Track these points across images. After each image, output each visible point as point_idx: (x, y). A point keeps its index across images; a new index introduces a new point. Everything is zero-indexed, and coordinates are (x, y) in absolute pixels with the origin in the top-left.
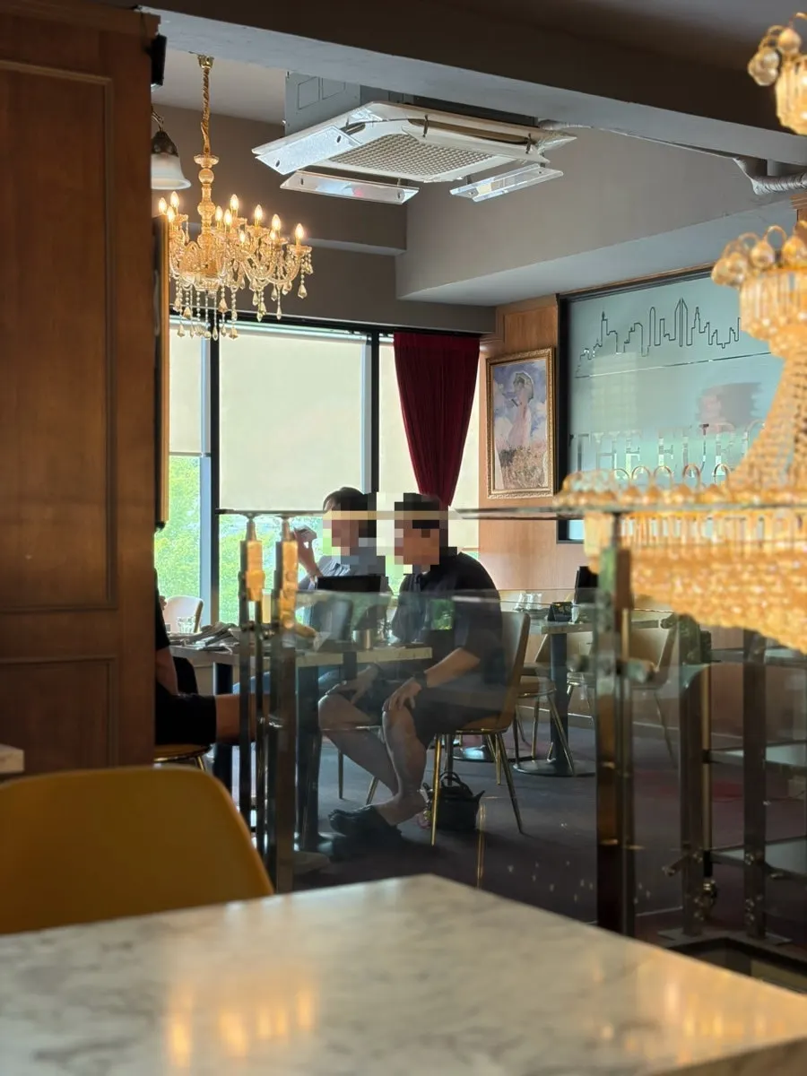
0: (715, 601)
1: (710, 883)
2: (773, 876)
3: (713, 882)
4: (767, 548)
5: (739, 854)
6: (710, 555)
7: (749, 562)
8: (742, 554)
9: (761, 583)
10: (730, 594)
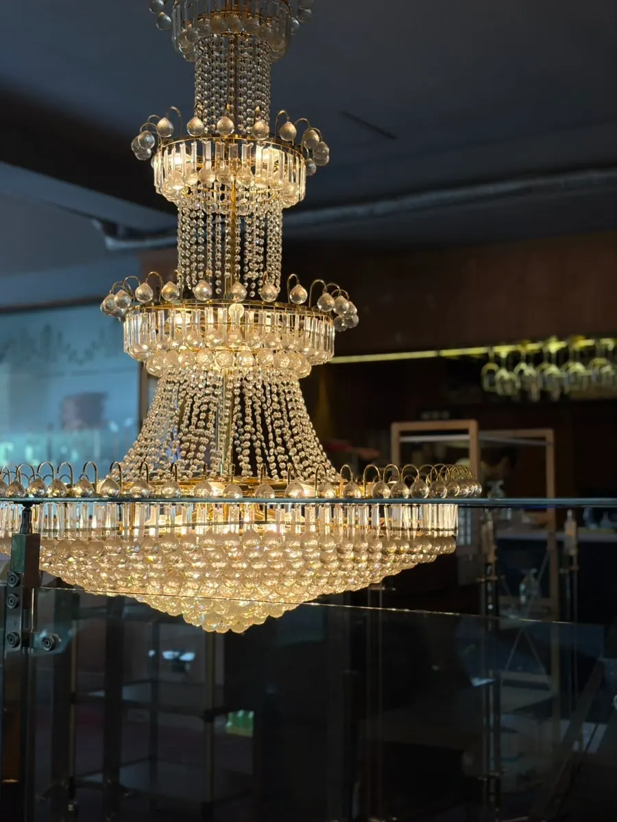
0: (104, 575)
1: (72, 804)
2: (126, 795)
3: (75, 803)
4: (152, 532)
5: (98, 778)
6: (104, 539)
7: (136, 544)
8: (132, 537)
9: (145, 561)
10: (118, 571)
